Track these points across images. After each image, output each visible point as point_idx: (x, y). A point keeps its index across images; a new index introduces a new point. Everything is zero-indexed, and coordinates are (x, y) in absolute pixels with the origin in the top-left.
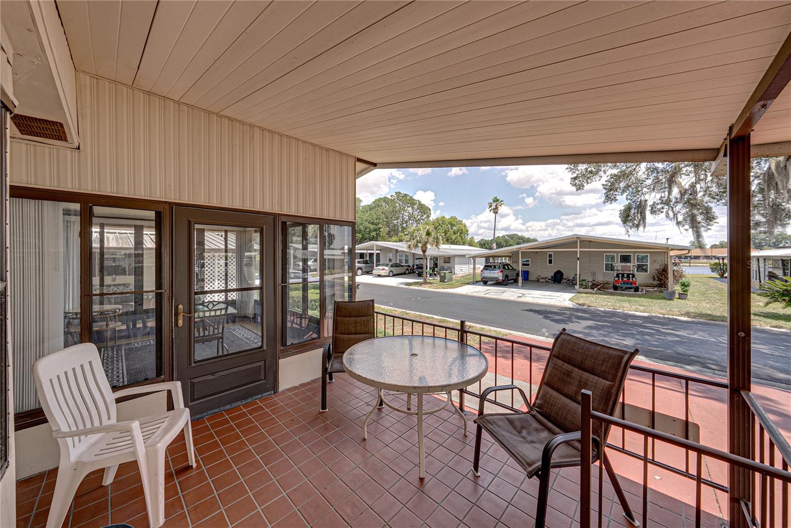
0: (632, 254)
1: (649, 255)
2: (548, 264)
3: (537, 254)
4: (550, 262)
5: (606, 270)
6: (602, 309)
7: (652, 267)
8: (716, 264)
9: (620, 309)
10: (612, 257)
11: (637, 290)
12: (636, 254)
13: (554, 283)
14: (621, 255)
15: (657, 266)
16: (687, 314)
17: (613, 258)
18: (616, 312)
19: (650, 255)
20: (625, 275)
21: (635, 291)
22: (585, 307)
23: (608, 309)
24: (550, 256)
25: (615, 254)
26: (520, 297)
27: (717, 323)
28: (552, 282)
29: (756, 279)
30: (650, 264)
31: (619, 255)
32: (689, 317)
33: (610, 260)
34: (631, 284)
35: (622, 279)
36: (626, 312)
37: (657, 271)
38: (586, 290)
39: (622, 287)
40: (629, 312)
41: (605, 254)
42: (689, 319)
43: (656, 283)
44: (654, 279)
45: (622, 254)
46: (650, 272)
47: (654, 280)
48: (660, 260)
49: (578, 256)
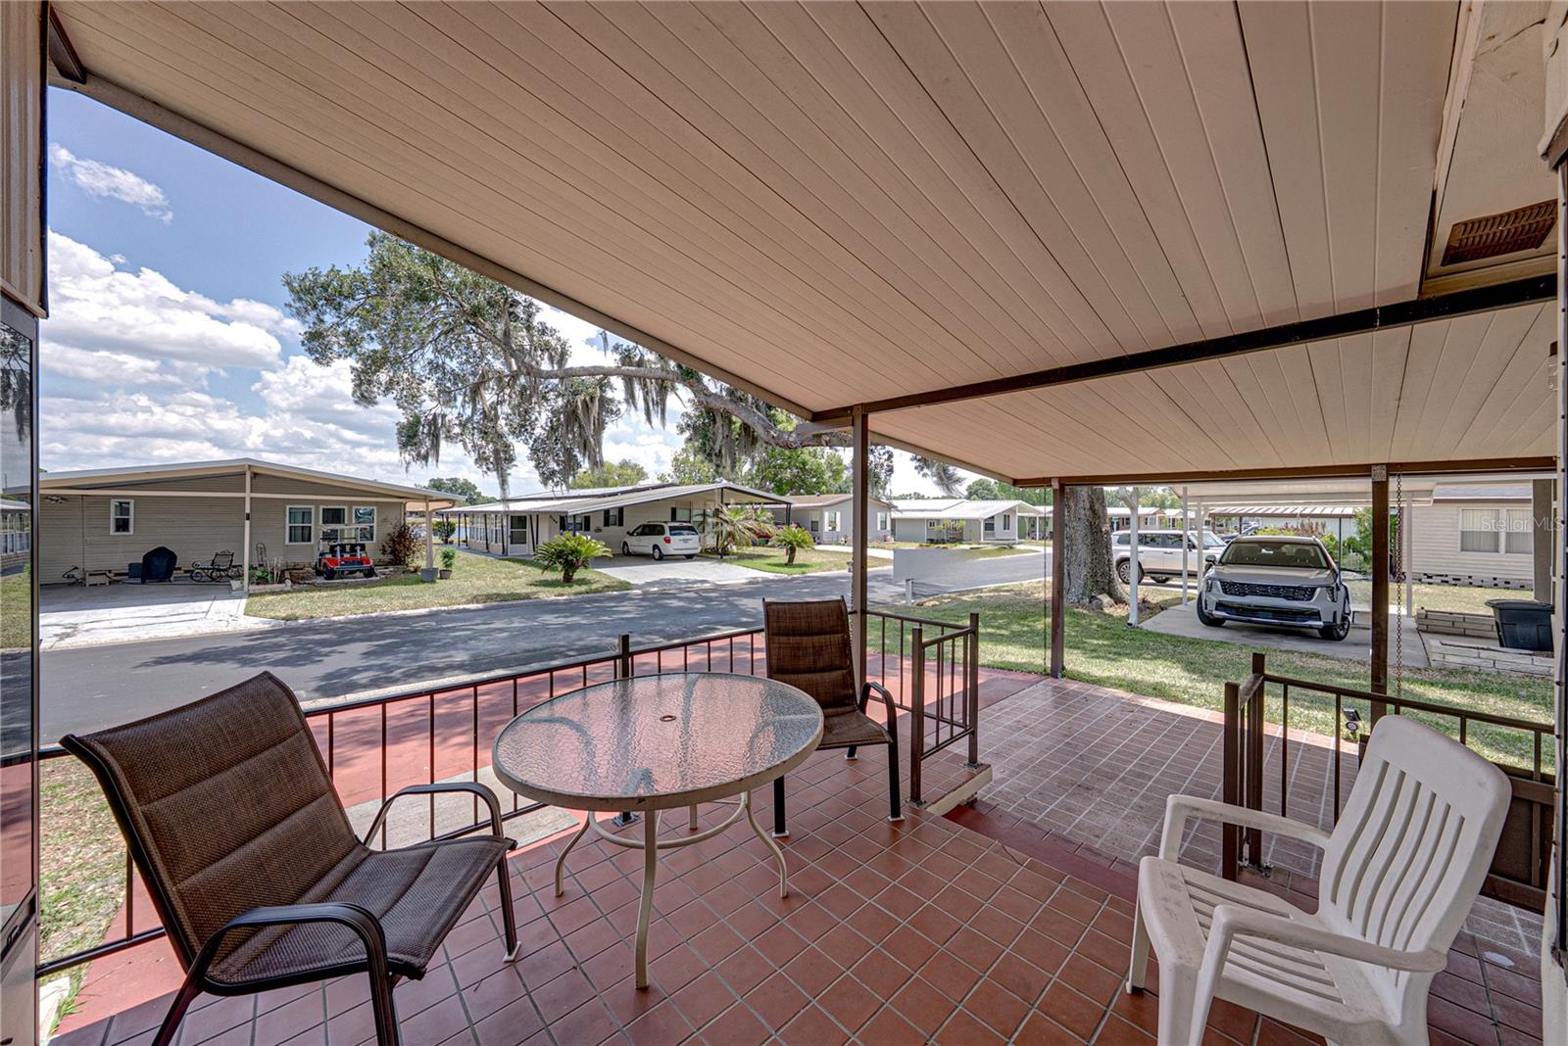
0: (346, 508)
1: (375, 508)
2: (112, 532)
3: (65, 504)
4: (122, 525)
5: (290, 541)
6: (341, 618)
7: (381, 531)
8: (439, 523)
9: (376, 611)
10: (304, 513)
11: (370, 573)
12: (354, 508)
13: (143, 582)
14: (324, 510)
15: (389, 529)
16: (475, 599)
17: (306, 515)
18: (372, 617)
19: (378, 509)
20: (348, 548)
21: (366, 576)
22: (301, 621)
23: (354, 616)
24: (123, 508)
25: (312, 507)
26: (68, 635)
27: (510, 603)
28: (139, 581)
29: (496, 542)
30: (378, 526)
31: (321, 507)
32: (478, 602)
33: (300, 518)
34: (361, 562)
35: (342, 556)
36: (388, 613)
37: (388, 538)
38: (268, 587)
39: (343, 572)
40: (393, 613)
41: (288, 507)
42: (480, 606)
43: (387, 558)
44: (384, 552)
45: (325, 507)
46: (377, 540)
47: (383, 554)
48: (393, 516)
49: (248, 511)
